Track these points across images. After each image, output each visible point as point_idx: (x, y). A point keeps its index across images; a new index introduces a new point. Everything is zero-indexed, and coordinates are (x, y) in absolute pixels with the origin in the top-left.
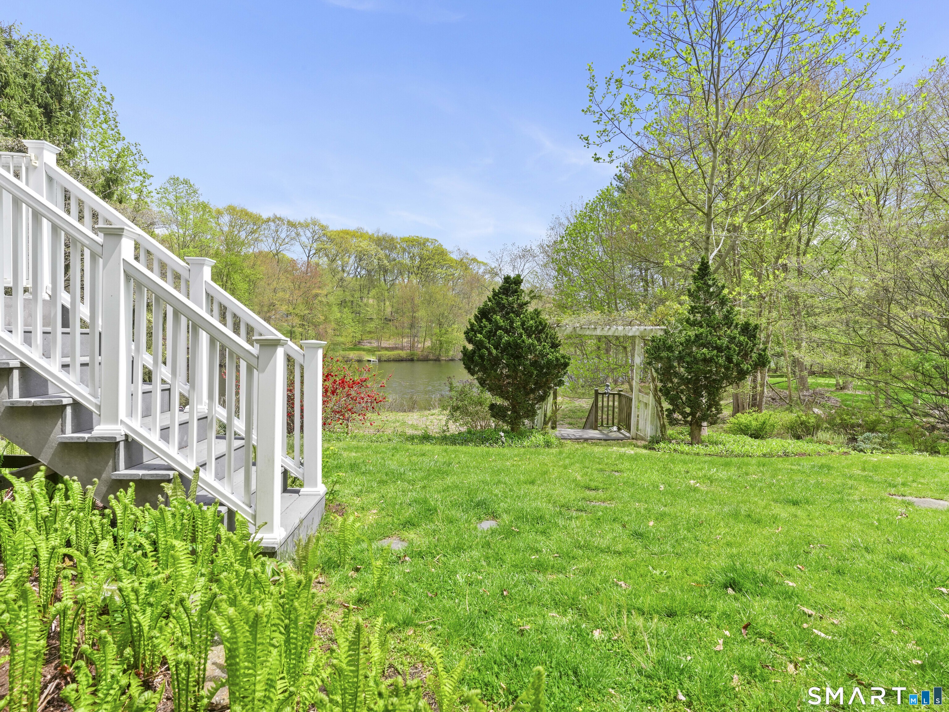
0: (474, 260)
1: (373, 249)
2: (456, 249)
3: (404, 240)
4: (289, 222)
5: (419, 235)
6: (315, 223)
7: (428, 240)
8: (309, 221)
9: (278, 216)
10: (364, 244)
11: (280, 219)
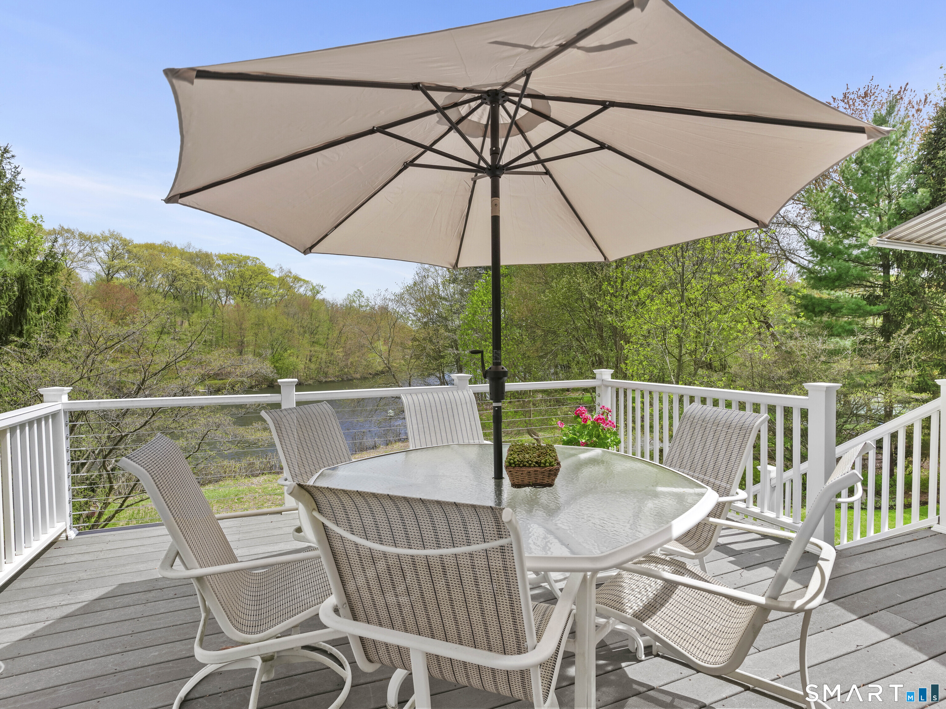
0: (297, 279)
1: (186, 266)
2: (279, 267)
3: (220, 257)
4: (81, 235)
5: (239, 253)
6: (113, 235)
7: (248, 258)
8: (107, 234)
9: (66, 228)
10: (177, 261)
11: (68, 231)
